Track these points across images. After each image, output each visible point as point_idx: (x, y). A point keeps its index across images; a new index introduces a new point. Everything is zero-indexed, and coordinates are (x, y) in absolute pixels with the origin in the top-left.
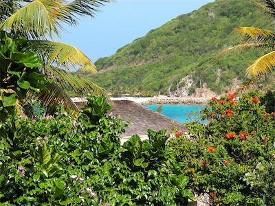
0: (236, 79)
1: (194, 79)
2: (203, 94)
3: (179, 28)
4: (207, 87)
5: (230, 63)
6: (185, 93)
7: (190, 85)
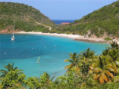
0: (105, 32)
1: (91, 31)
2: (93, 37)
3: (101, 10)
4: (95, 35)
5: (104, 26)
6: (87, 36)
7: (89, 33)
